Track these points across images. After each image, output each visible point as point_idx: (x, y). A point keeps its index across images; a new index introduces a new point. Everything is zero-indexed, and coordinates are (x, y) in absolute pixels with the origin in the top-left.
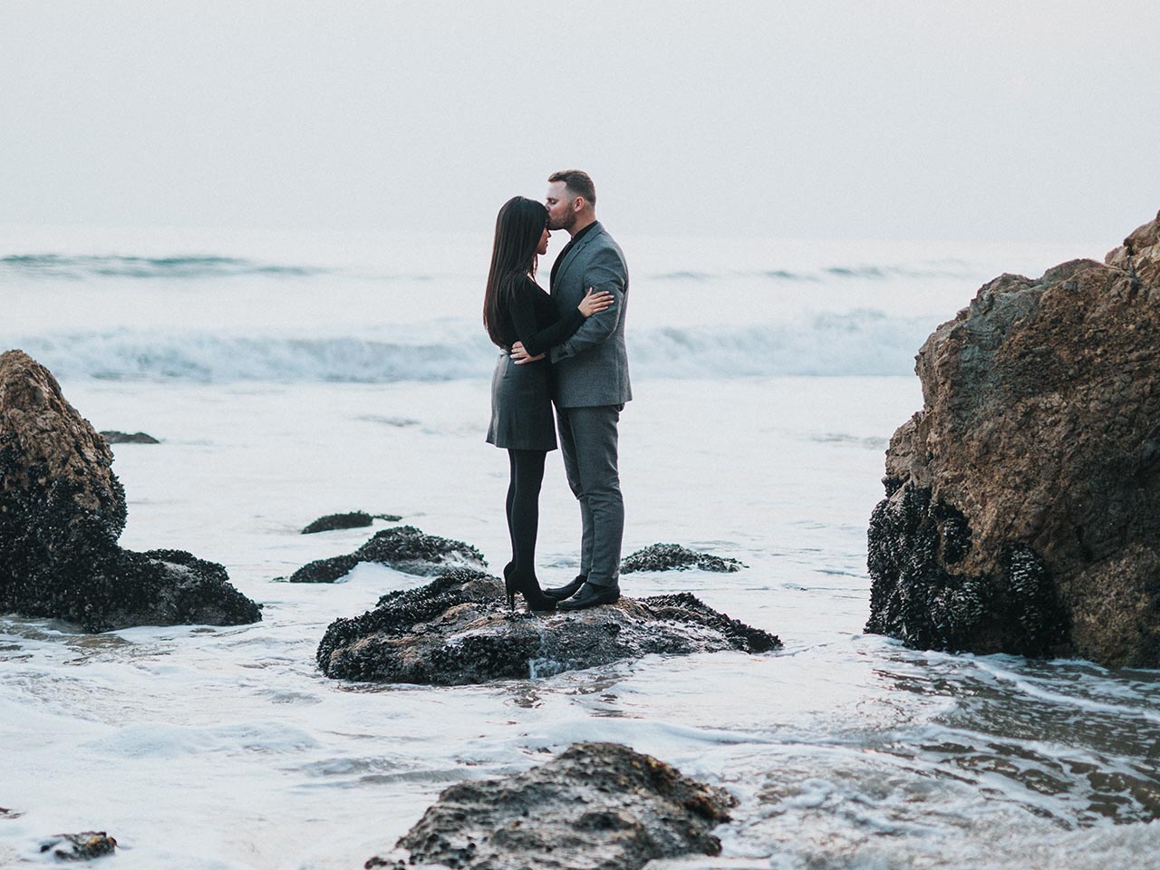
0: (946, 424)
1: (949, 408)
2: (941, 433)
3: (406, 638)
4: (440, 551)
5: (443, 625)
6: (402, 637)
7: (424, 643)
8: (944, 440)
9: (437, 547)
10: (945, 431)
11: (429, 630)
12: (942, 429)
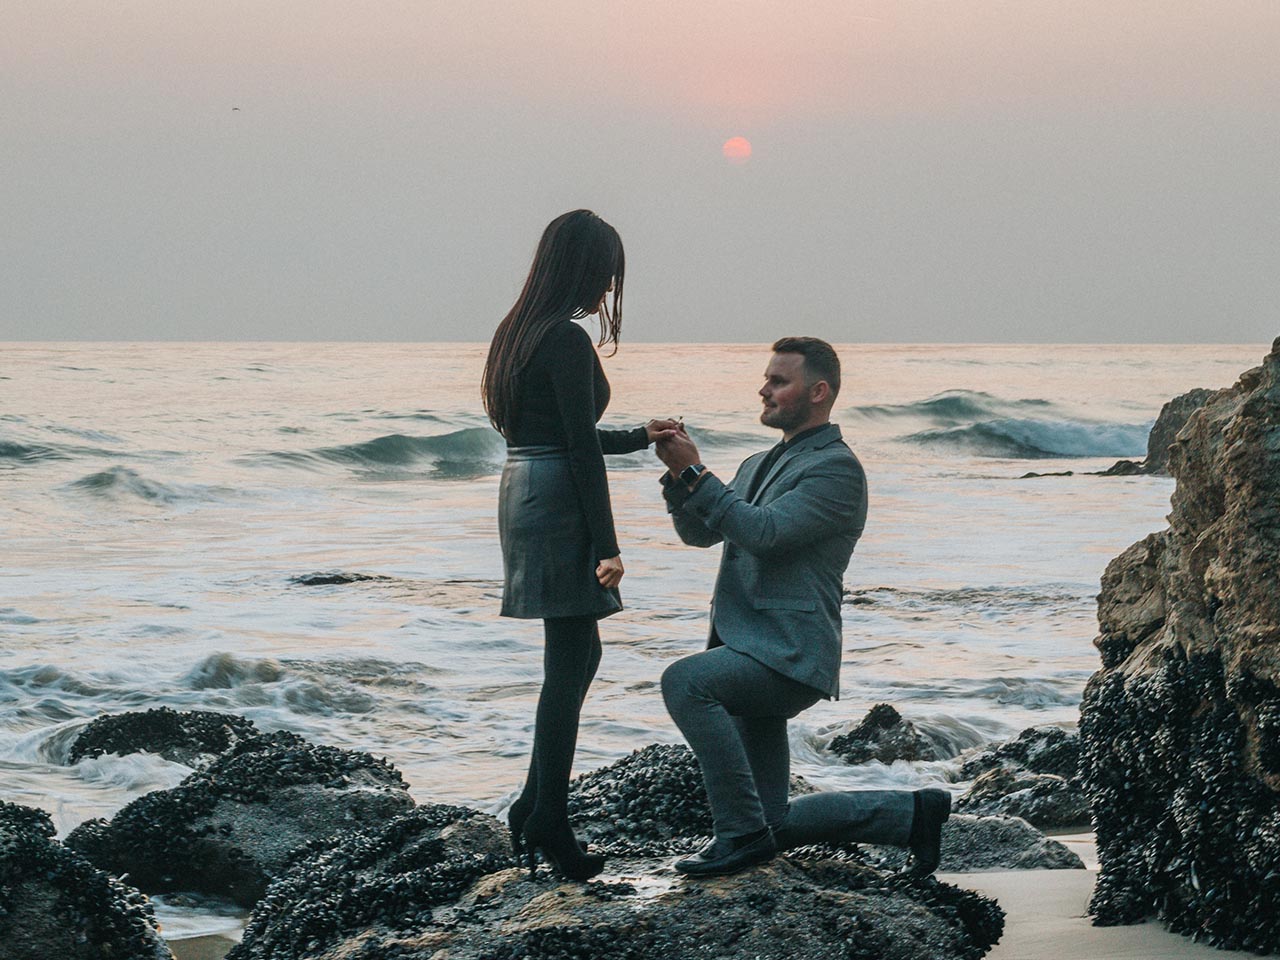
0: (1247, 550)
1: (1250, 526)
2: (1237, 565)
3: (428, 934)
4: (343, 769)
5: (481, 909)
6: (420, 932)
7: (462, 943)
8: (1244, 576)
9: (337, 764)
10: (1247, 561)
11: (462, 919)
12: (1239, 559)
